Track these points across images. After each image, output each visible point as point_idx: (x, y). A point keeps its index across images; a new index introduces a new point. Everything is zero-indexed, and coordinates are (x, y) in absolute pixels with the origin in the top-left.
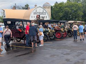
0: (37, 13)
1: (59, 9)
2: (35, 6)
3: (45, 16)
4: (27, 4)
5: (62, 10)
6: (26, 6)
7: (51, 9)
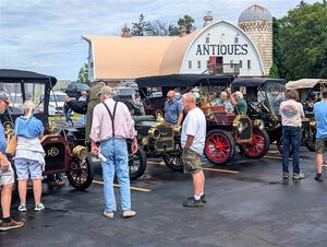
0: (211, 48)
1: (305, 31)
2: (206, 19)
3: (244, 59)
4: (186, 17)
5: (318, 34)
6: (181, 22)
7: (275, 32)
